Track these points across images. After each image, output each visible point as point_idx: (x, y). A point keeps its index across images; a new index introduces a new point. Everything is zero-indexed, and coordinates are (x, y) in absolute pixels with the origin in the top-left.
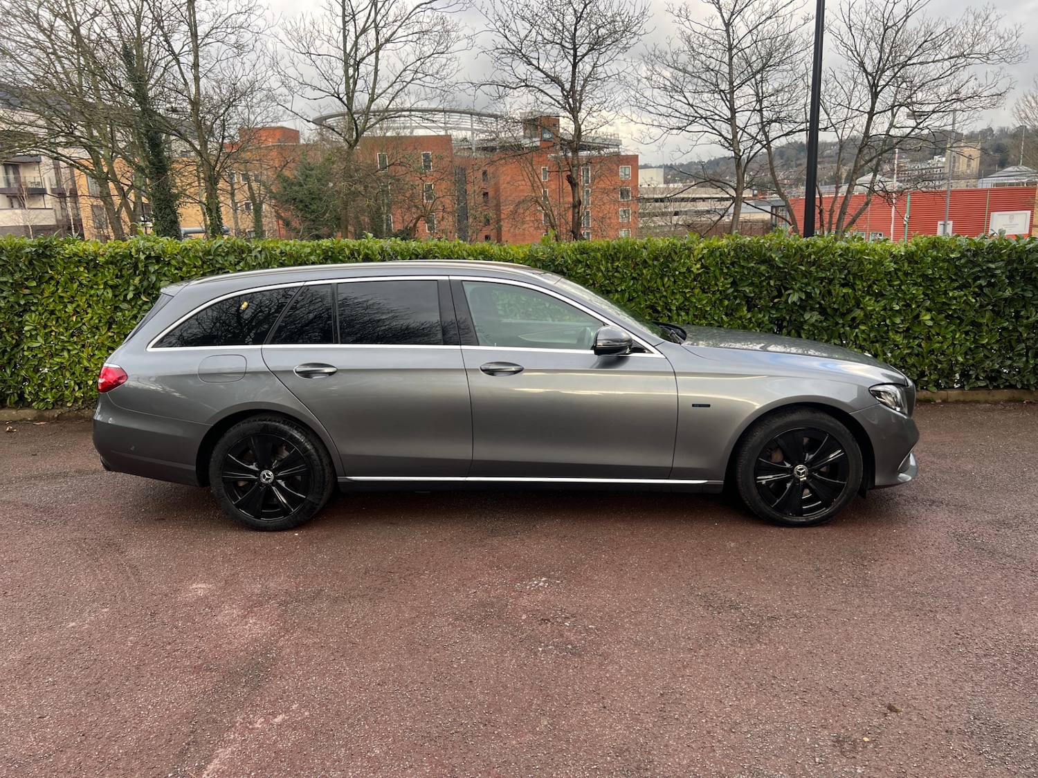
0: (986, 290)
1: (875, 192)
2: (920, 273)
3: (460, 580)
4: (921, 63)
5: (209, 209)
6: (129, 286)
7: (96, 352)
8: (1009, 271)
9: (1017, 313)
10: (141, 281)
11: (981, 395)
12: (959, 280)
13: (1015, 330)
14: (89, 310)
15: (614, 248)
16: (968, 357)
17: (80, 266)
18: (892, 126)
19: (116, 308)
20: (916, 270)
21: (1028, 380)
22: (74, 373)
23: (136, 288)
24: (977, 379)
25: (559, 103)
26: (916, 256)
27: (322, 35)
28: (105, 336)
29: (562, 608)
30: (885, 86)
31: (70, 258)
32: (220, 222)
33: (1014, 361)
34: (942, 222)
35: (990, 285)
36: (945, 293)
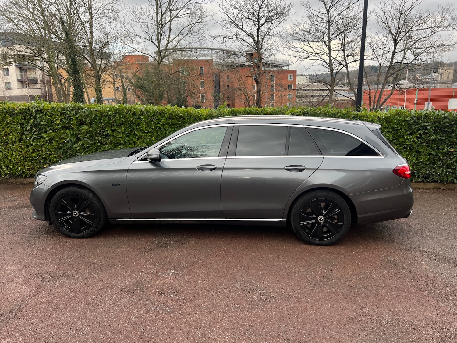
0: (423, 136)
1: (395, 88)
2: (391, 127)
3: (133, 270)
4: (417, 30)
5: (96, 90)
6: (28, 123)
7: (14, 153)
8: (434, 127)
9: (438, 147)
10: (34, 121)
11: (421, 185)
12: (410, 130)
13: (436, 155)
14: (11, 134)
15: (247, 112)
16: (414, 167)
17: (7, 114)
18: (404, 58)
19: (23, 134)
20: (390, 125)
21: (443, 179)
22: (4, 162)
23: (31, 125)
24: (418, 177)
25: (251, 46)
26: (390, 119)
27: (145, 14)
28: (18, 146)
29: (174, 287)
30: (400, 40)
31: (2, 110)
32: (101, 96)
33: (436, 170)
34: (427, 103)
35: (425, 133)
36: (403, 137)
